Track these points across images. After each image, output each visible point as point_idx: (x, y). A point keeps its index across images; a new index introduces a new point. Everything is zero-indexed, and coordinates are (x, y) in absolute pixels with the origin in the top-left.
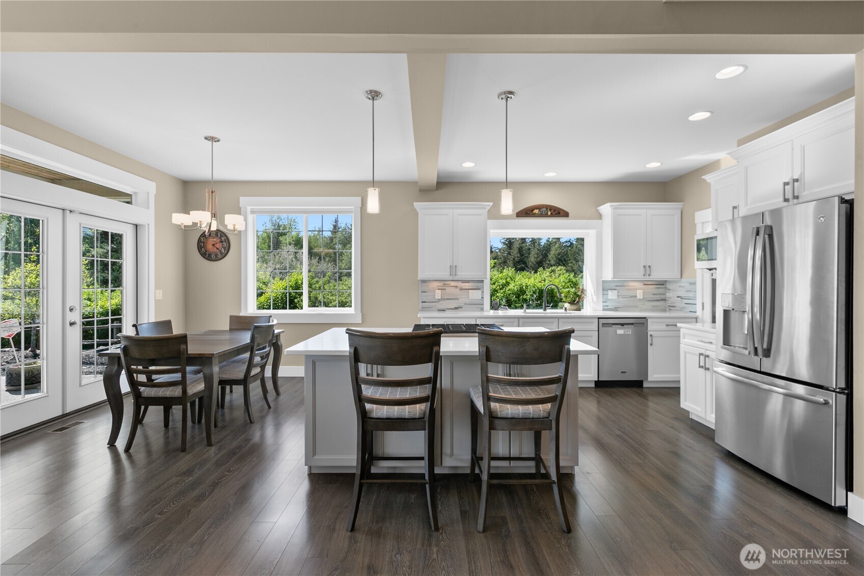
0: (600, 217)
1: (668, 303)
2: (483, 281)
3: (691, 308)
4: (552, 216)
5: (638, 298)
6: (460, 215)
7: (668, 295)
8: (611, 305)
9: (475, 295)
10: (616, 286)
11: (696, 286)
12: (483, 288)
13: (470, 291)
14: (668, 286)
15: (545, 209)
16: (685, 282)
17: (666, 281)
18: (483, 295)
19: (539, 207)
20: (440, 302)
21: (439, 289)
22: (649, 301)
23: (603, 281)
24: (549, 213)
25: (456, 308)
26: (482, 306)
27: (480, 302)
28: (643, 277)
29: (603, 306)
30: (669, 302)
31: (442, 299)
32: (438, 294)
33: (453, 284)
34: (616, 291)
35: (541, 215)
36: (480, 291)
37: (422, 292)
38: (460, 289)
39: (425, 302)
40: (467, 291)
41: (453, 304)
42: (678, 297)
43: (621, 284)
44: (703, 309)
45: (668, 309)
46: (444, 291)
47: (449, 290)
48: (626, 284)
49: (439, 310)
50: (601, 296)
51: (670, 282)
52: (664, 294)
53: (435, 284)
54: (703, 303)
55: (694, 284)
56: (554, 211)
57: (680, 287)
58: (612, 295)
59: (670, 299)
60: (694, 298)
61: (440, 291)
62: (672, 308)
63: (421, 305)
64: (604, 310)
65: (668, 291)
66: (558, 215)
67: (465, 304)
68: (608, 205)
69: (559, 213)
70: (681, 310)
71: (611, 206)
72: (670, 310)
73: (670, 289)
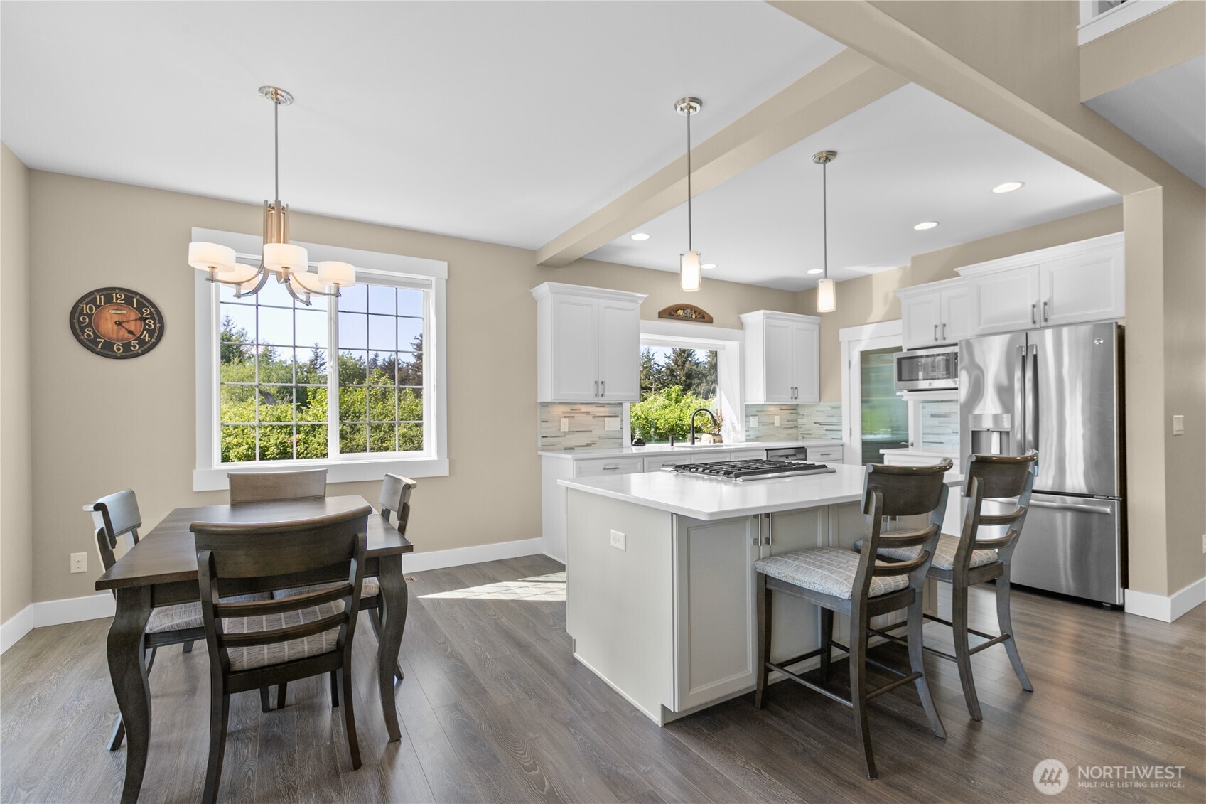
0: (741, 326)
1: (801, 431)
2: (621, 404)
3: (836, 435)
4: (696, 320)
5: (776, 425)
6: (606, 307)
7: (800, 421)
8: (753, 434)
9: (612, 425)
10: (757, 411)
11: (841, 410)
12: (622, 414)
13: (606, 419)
14: (800, 411)
15: (689, 310)
16: (825, 406)
17: (798, 405)
18: (622, 424)
19: (683, 307)
20: (567, 436)
21: (565, 417)
22: (785, 428)
23: (746, 405)
24: (694, 316)
25: (588, 445)
26: (619, 441)
27: (618, 435)
28: (790, 400)
29: (747, 436)
30: (802, 429)
31: (570, 432)
32: (565, 425)
33: (584, 409)
34: (757, 417)
35: (687, 318)
36: (618, 419)
37: (542, 422)
38: (593, 417)
39: (546, 437)
40: (602, 419)
41: (584, 439)
42: (815, 423)
43: (761, 409)
44: (851, 435)
45: (800, 438)
46: (570, 419)
47: (579, 418)
48: (765, 409)
49: (565, 449)
50: (744, 423)
51: (803, 406)
52: (796, 420)
53: (560, 410)
54: (851, 429)
55: (839, 408)
56: (699, 314)
57: (817, 411)
58: (754, 422)
59: (803, 426)
60: (840, 424)
61: (567, 419)
62: (806, 436)
63: (541, 442)
64: (747, 440)
65: (801, 417)
66: (703, 320)
67: (600, 438)
68: (762, 312)
69: (703, 317)
70: (820, 437)
71: (764, 314)
72: (803, 438)
73: (803, 415)
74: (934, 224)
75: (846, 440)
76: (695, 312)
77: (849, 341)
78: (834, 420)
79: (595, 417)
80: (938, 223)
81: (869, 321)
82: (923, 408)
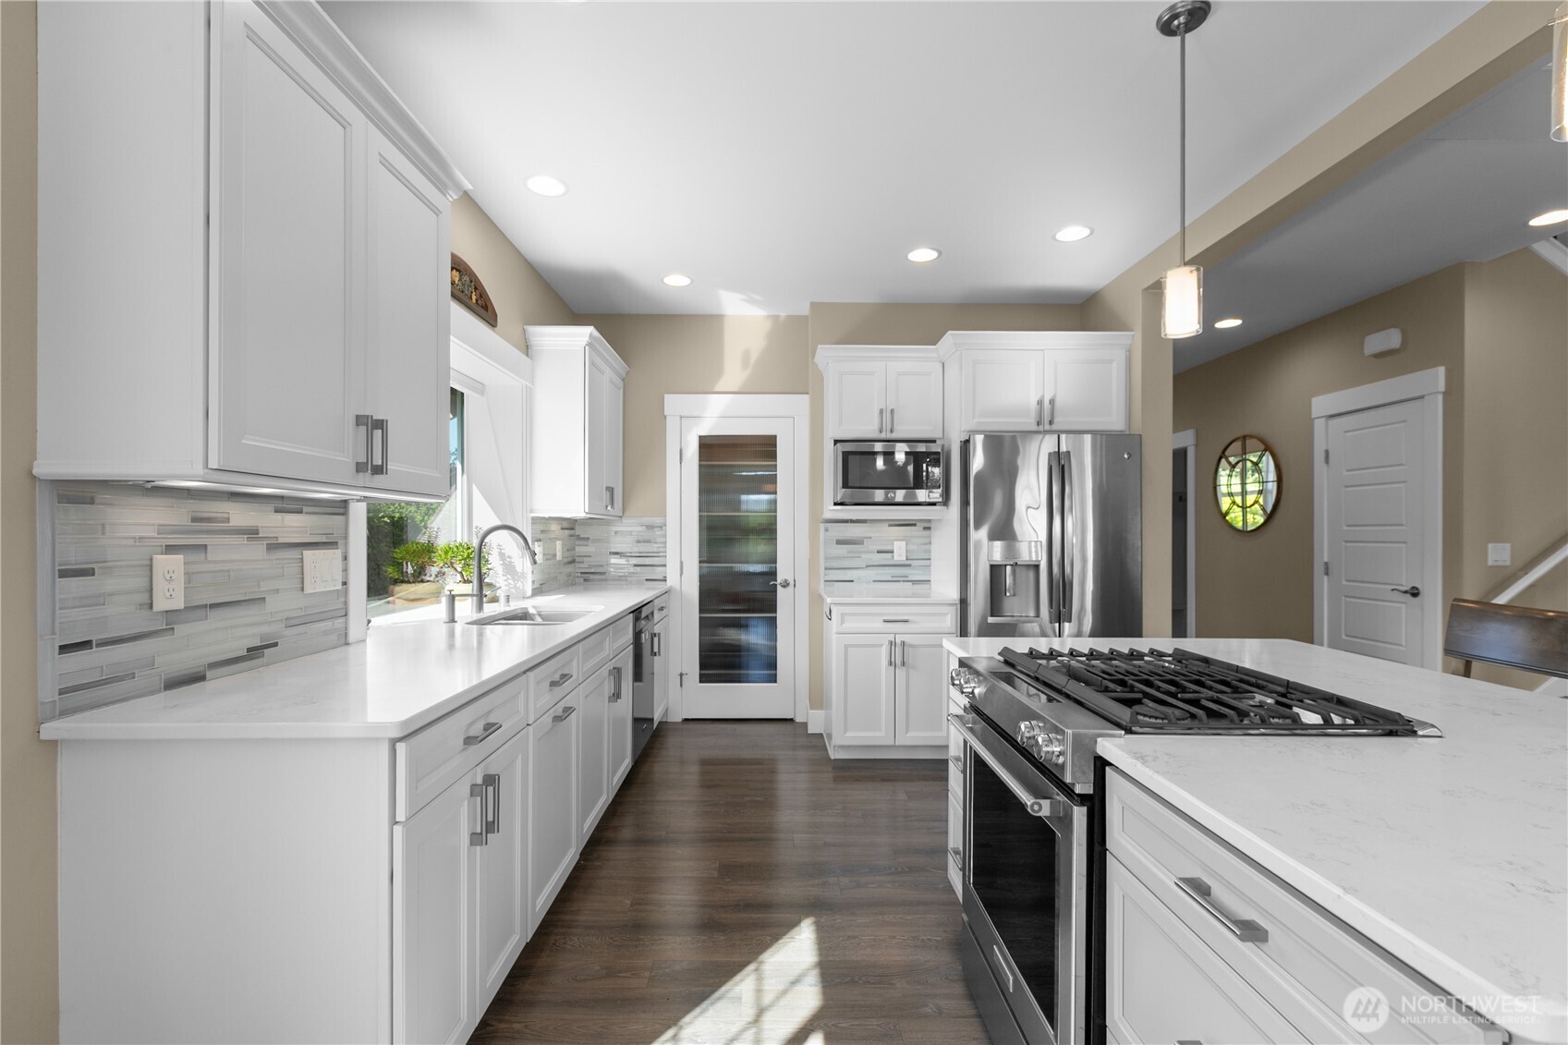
1: (584, 567)
2: (347, 503)
3: (655, 573)
4: (476, 308)
5: (557, 559)
7: (581, 550)
8: (536, 579)
9: (323, 572)
10: (542, 532)
11: (665, 532)
12: (346, 537)
13: (308, 554)
14: (580, 531)
16: (634, 524)
18: (348, 561)
20: (181, 630)
21: (170, 549)
22: (565, 563)
23: (533, 519)
24: (473, 297)
25: (254, 652)
27: (337, 605)
28: (603, 512)
29: (533, 582)
30: (582, 565)
31: (190, 611)
32: (169, 584)
33: (240, 516)
34: (542, 544)
35: (463, 297)
36: (338, 553)
37: (65, 573)
38: (269, 549)
39: (84, 646)
40: (294, 553)
41: (243, 631)
42: (612, 553)
43: (545, 528)
44: (681, 573)
45: (580, 581)
46: (199, 556)
47: (229, 554)
48: (549, 527)
49: (173, 684)
51: (587, 522)
52: (574, 550)
53: (147, 518)
55: (662, 527)
56: (479, 294)
57: (617, 533)
58: (539, 553)
59: (585, 559)
60: (663, 555)
61: (180, 558)
62: (591, 577)
63: (56, 670)
65: (577, 543)
66: (485, 314)
67: (289, 624)
69: (485, 307)
70: (623, 578)
71: (591, 335)
72: (585, 580)
73: (588, 539)
74: (933, 255)
75: (673, 581)
76: (476, 289)
77: (681, 417)
78: (654, 547)
79: (274, 546)
80: (940, 253)
81: (716, 389)
82: (826, 530)
